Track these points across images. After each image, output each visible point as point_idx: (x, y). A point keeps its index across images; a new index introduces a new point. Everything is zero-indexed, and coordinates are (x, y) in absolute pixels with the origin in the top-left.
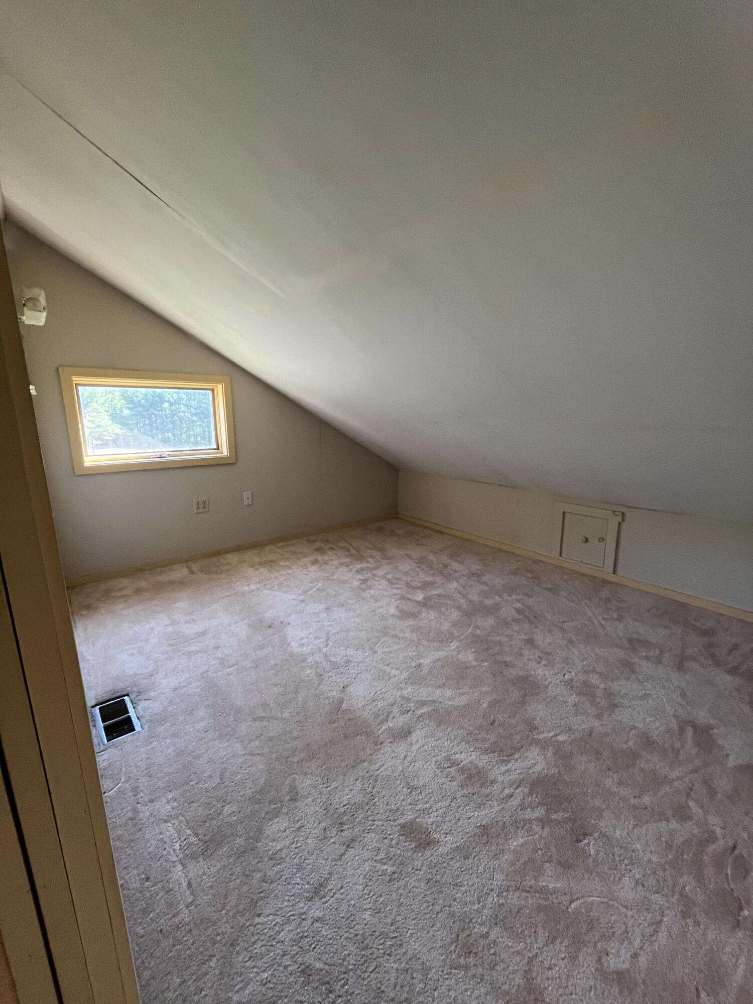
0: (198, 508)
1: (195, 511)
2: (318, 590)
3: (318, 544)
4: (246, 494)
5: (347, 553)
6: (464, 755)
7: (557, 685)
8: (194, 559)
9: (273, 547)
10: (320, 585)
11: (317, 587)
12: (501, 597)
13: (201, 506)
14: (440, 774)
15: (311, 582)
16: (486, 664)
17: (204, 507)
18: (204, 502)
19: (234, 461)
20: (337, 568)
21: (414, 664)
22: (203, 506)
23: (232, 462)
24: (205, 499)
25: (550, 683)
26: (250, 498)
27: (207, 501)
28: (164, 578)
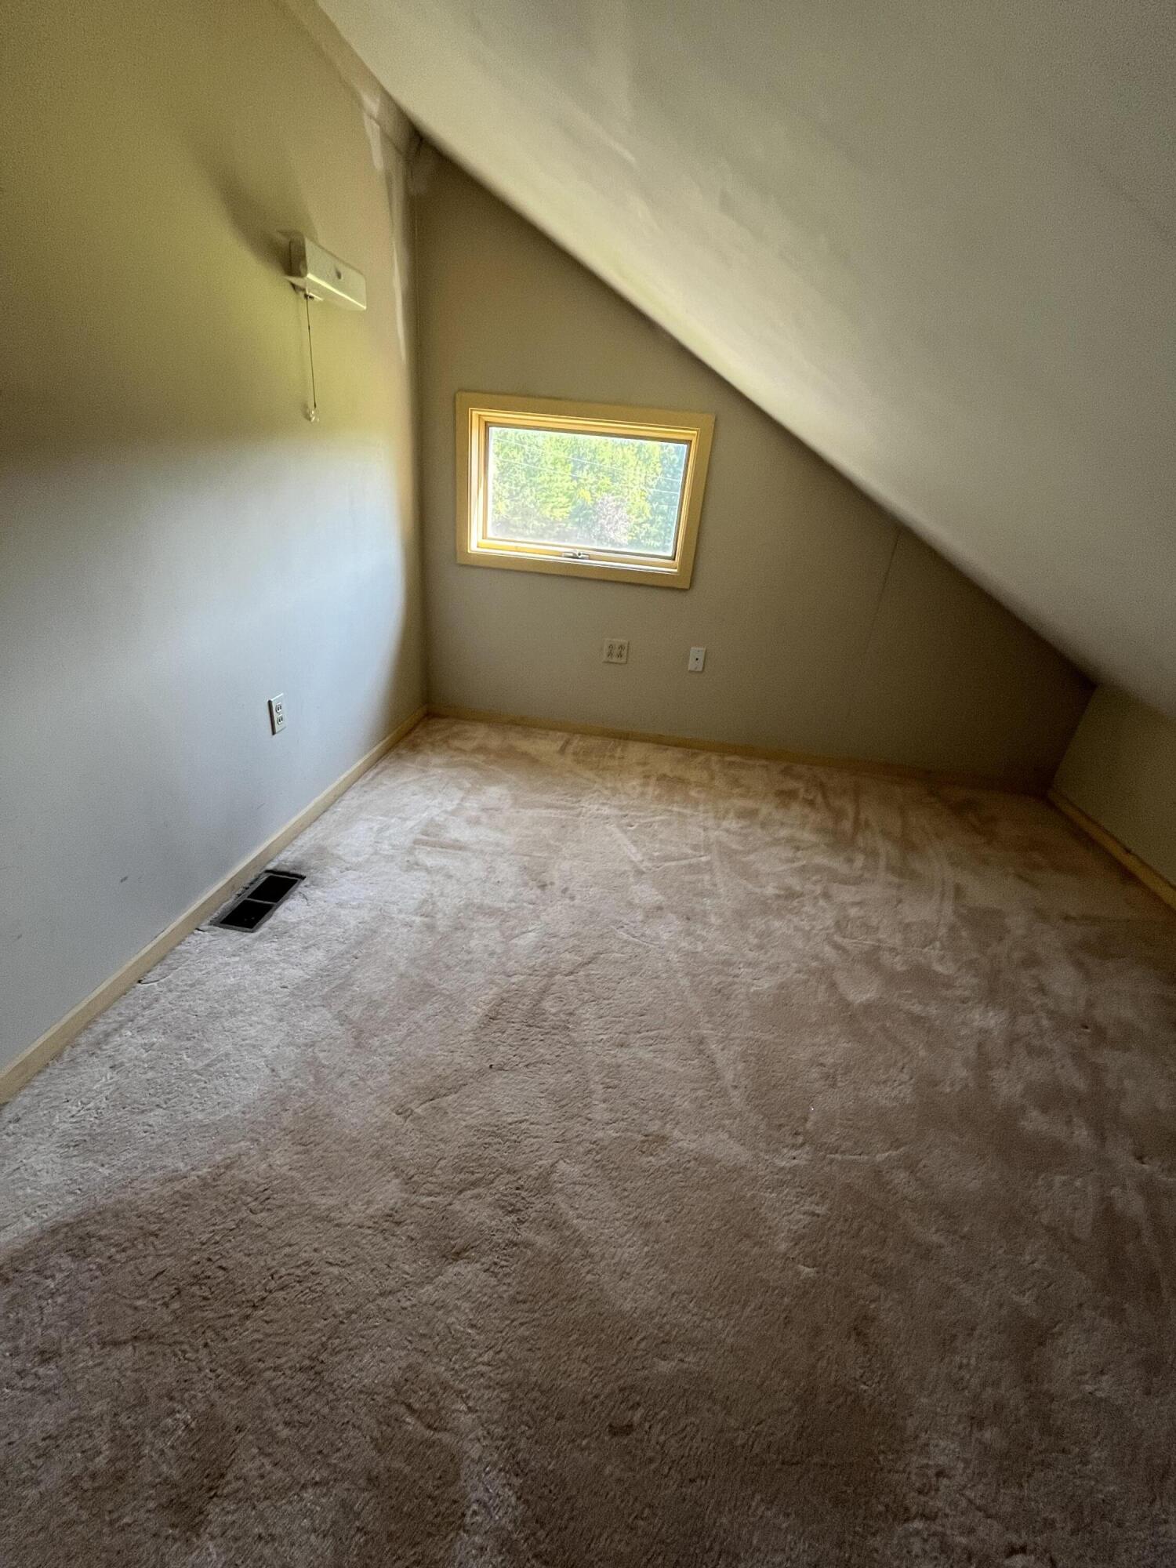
0: (610, 654)
1: (605, 658)
2: (690, 866)
3: (791, 784)
4: (697, 652)
5: (830, 824)
6: (467, 1420)
7: (945, 1548)
8: (585, 732)
9: (714, 758)
10: (703, 859)
11: (694, 861)
12: (1101, 1136)
13: (616, 651)
14: (379, 1399)
15: (695, 847)
16: (807, 1271)
17: (620, 655)
18: (621, 647)
19: (687, 587)
20: (776, 842)
21: (654, 1127)
22: (618, 653)
23: (680, 586)
24: (622, 641)
25: (929, 1517)
26: (701, 659)
27: (626, 646)
28: (525, 745)
